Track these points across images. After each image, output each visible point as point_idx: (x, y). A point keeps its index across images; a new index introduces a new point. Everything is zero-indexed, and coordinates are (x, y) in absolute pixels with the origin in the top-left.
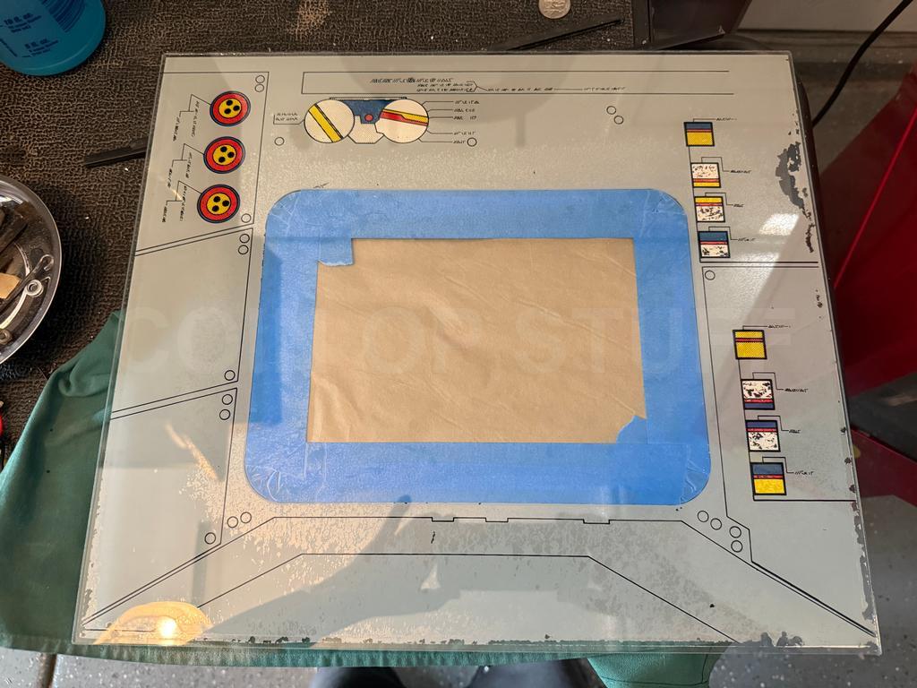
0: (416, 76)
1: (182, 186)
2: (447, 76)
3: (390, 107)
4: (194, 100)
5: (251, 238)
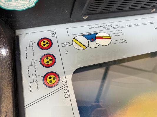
0: (102, 25)
1: (34, 76)
2: (110, 24)
3: (97, 35)
4: (31, 43)
5: (68, 91)
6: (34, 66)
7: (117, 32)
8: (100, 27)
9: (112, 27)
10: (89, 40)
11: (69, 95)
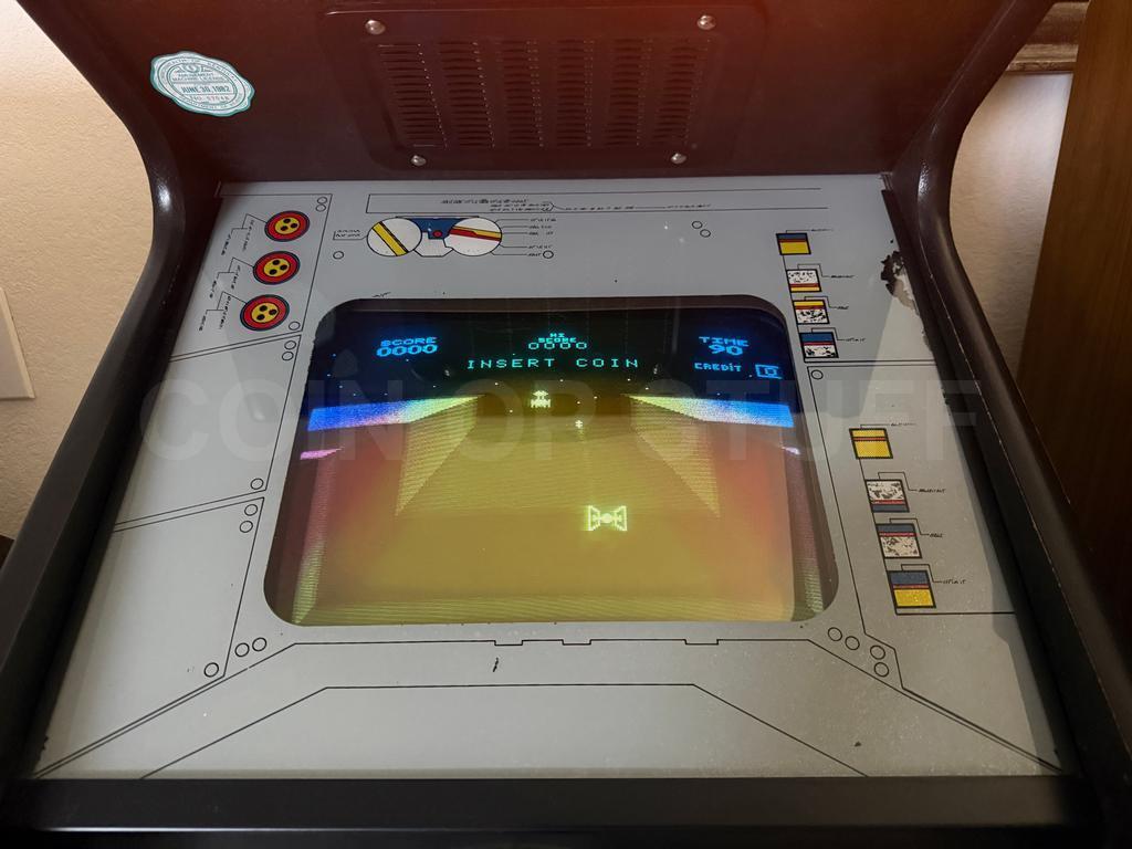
0: (489, 198)
1: (225, 297)
2: (522, 198)
3: (460, 225)
4: (249, 219)
5: (297, 345)
6: (233, 275)
7: (536, 223)
8: (483, 201)
9: (526, 207)
10: (425, 235)
11: (294, 357)
